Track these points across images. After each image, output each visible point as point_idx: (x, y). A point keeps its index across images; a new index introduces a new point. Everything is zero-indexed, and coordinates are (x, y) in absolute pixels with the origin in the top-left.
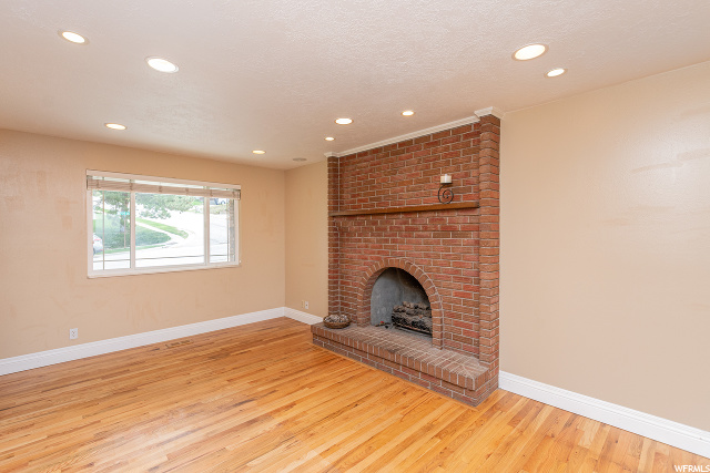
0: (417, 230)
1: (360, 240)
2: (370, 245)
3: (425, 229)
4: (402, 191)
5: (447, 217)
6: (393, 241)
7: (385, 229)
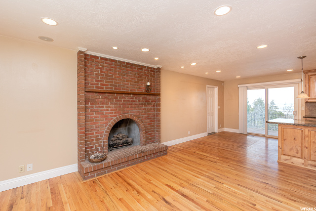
0: (136, 101)
1: (102, 107)
2: (109, 109)
3: (139, 101)
4: (128, 84)
5: (148, 97)
6: (124, 107)
7: (121, 101)
